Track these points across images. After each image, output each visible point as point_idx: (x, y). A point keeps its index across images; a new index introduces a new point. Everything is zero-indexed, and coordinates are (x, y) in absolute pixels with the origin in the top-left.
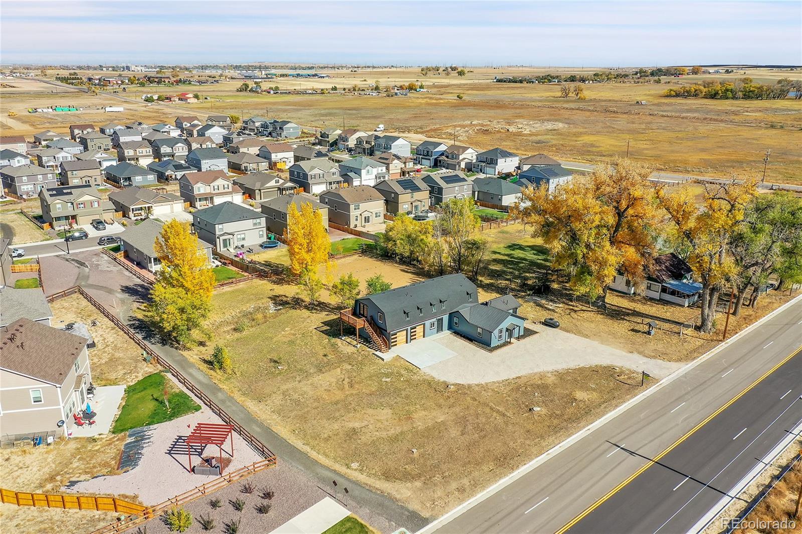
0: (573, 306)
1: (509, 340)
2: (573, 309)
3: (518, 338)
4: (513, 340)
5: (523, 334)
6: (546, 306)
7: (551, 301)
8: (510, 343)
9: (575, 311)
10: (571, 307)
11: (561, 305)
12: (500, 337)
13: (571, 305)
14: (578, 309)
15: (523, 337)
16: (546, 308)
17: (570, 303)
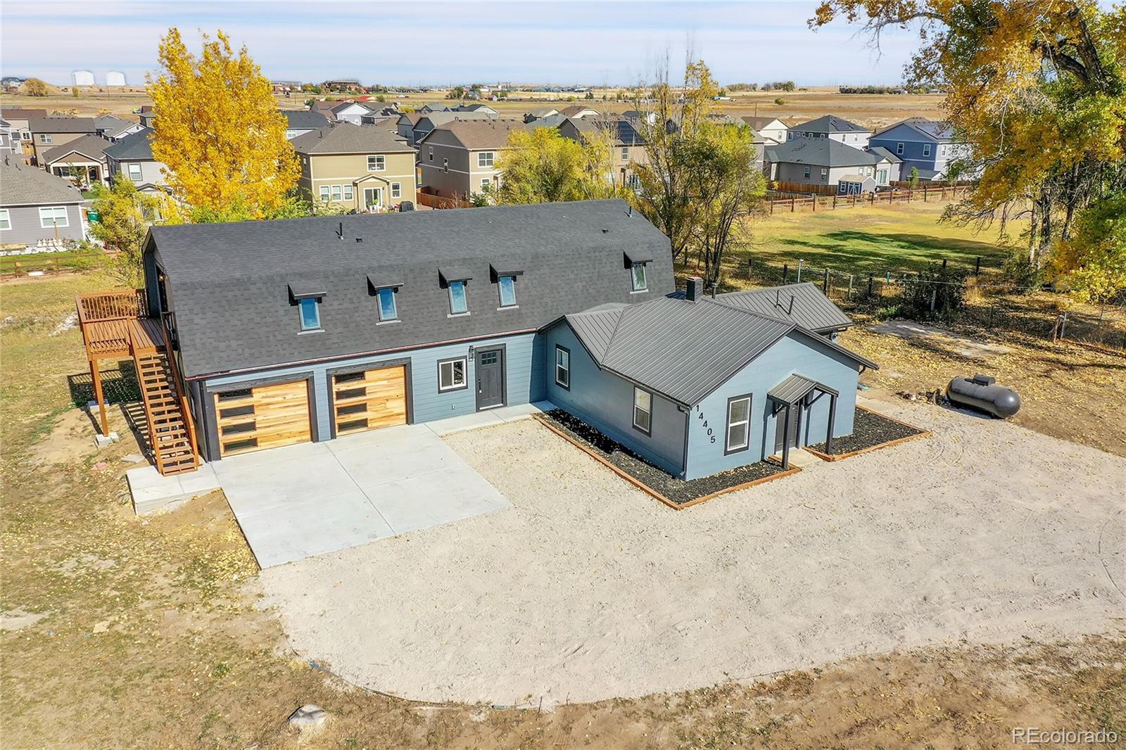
0: (1058, 351)
1: (779, 455)
2: (1058, 362)
3: (828, 449)
4: (797, 456)
5: (849, 432)
6: (948, 348)
7: (967, 334)
8: (783, 465)
9: (1071, 367)
10: (1051, 355)
11: (1005, 348)
12: (736, 435)
13: (1048, 349)
14: (1081, 361)
15: (853, 444)
16: (948, 353)
17: (1043, 343)
